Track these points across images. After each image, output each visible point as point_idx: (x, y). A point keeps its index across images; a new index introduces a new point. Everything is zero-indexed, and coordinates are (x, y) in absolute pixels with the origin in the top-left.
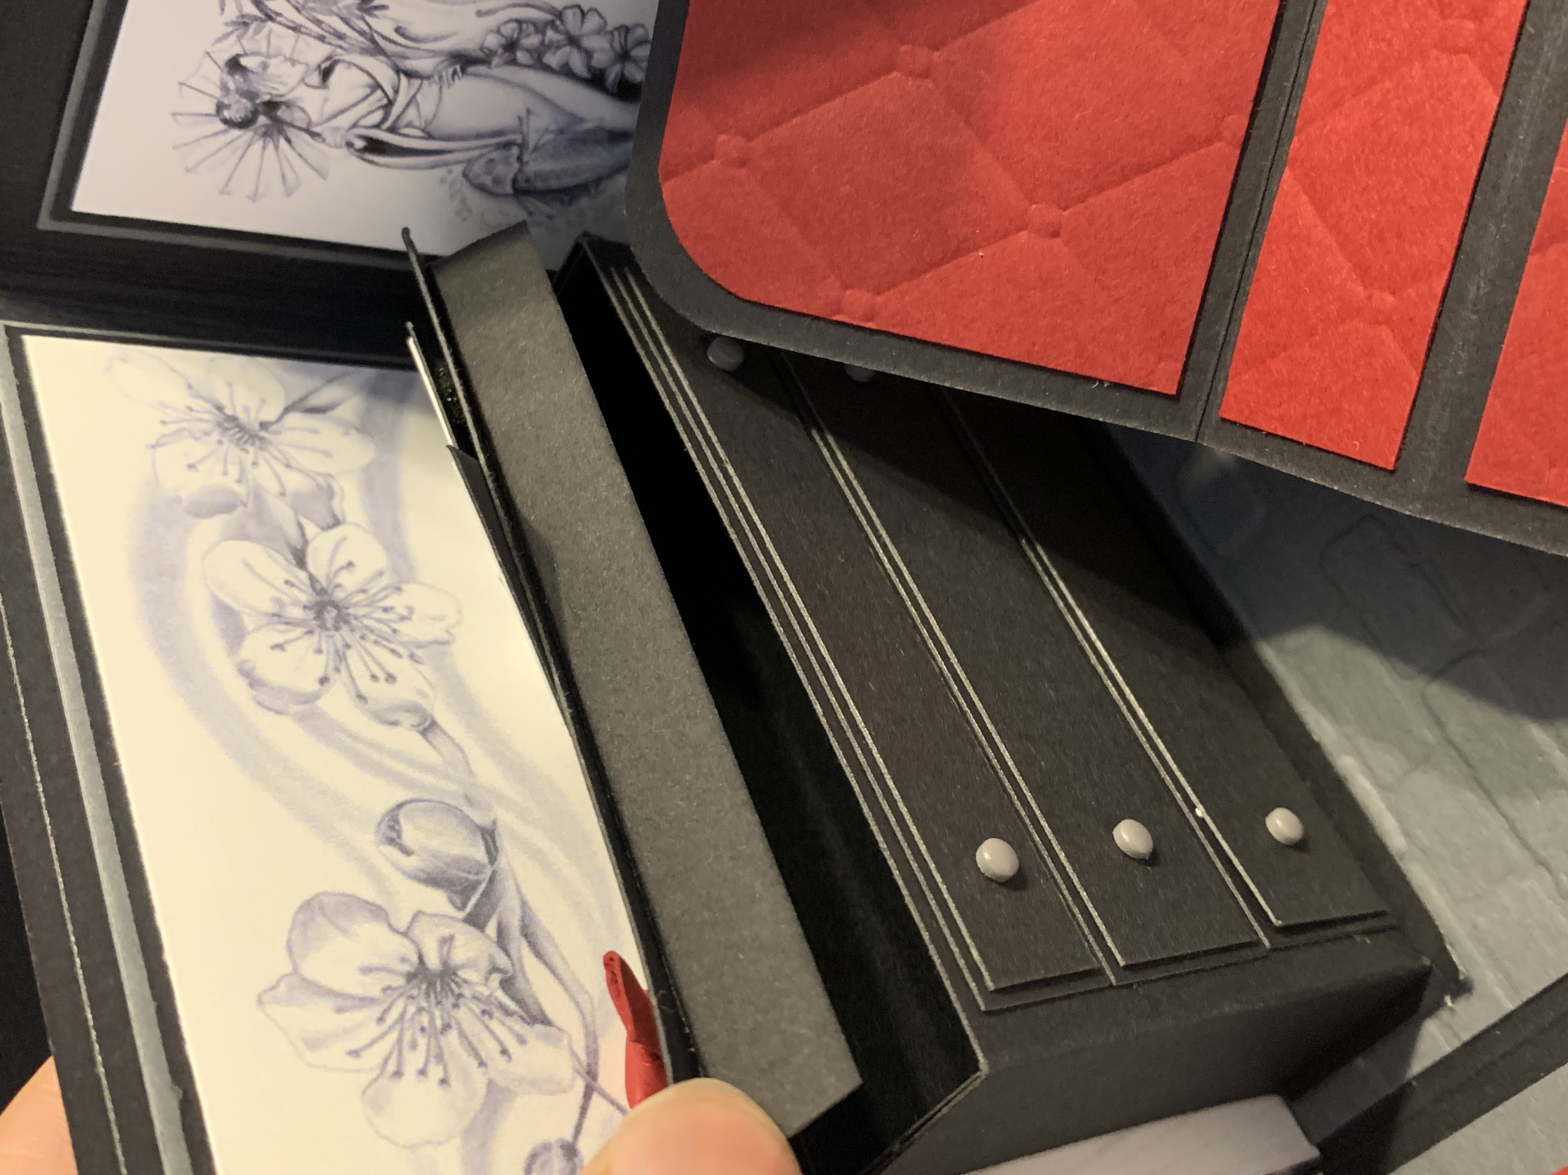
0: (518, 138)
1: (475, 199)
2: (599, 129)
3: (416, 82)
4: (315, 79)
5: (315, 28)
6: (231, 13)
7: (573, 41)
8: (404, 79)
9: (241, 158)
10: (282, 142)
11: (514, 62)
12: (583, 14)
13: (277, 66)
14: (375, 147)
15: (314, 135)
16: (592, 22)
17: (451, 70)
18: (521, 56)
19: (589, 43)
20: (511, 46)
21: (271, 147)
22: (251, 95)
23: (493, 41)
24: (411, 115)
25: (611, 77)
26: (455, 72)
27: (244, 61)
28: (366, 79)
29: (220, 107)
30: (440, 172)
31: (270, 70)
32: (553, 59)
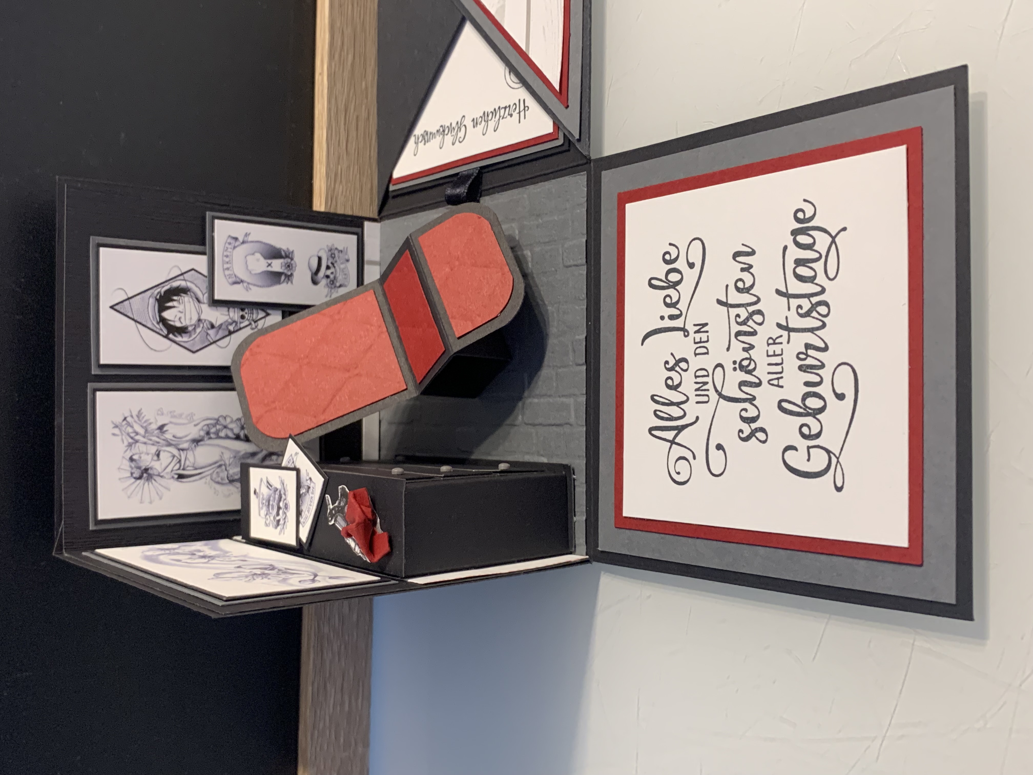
0: (222, 463)
1: (218, 487)
2: (246, 454)
3: (185, 452)
4: (155, 458)
5: (151, 442)
6: (126, 443)
7: (225, 427)
8: (181, 452)
9: (143, 489)
10: (153, 481)
11: (210, 438)
12: (225, 418)
13: (144, 457)
14: (181, 477)
15: (162, 477)
16: (228, 420)
17: (194, 445)
18: (212, 436)
19: (231, 426)
20: (208, 433)
21: (150, 483)
22: (139, 468)
23: (202, 433)
24: (188, 463)
25: (242, 435)
26: (195, 446)
27: (134, 457)
28: (170, 455)
29: (132, 474)
30: (204, 480)
31: (142, 458)
32: (222, 434)
